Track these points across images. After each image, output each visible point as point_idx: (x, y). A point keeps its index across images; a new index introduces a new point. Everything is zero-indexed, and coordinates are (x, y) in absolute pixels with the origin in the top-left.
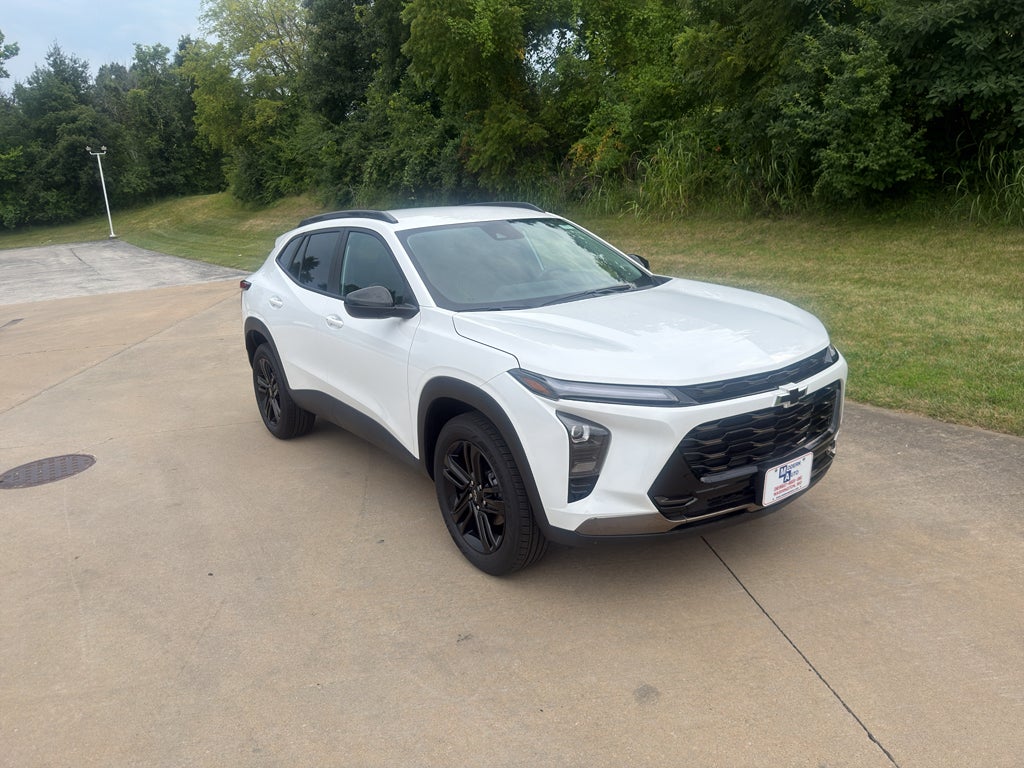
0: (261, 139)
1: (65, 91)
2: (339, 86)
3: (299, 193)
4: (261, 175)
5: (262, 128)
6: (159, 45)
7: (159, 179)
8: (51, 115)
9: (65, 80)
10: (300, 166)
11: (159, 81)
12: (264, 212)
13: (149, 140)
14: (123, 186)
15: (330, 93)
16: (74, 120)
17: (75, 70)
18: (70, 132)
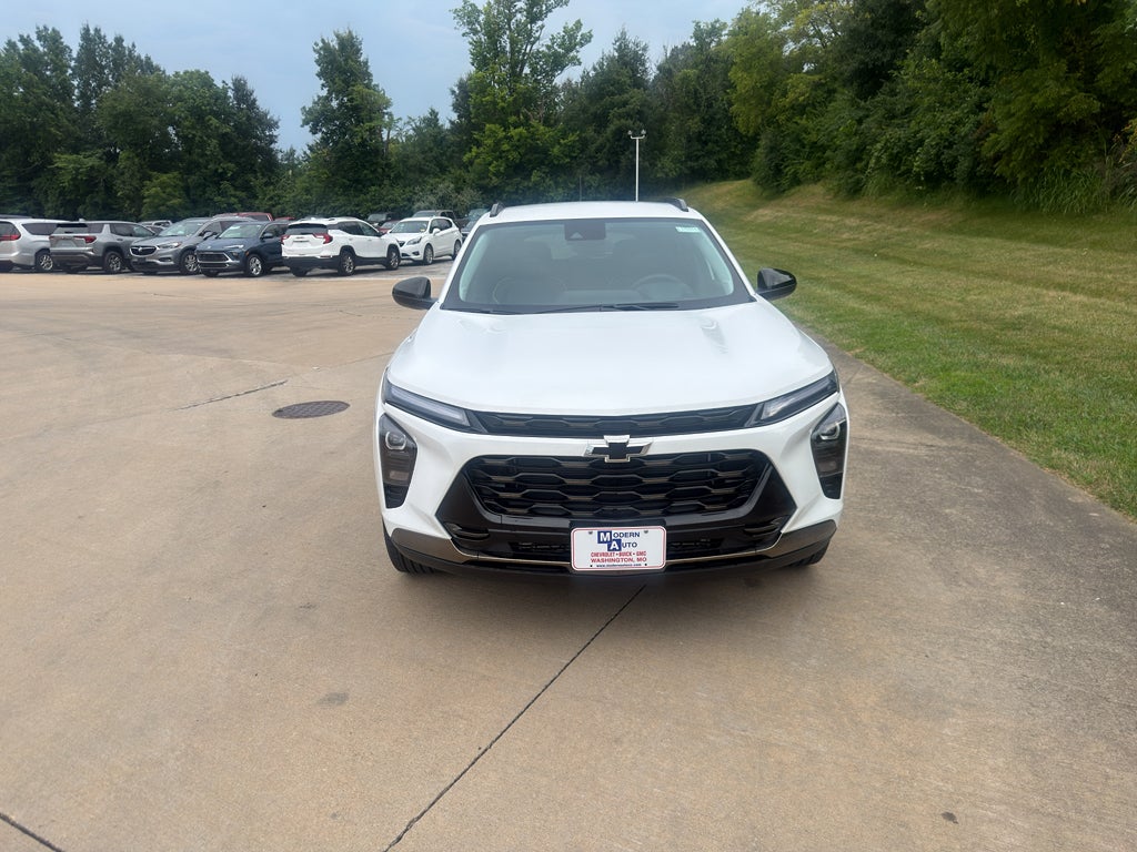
0: (788, 120)
1: (622, 74)
2: (876, 54)
3: (817, 180)
4: (783, 160)
5: (792, 107)
6: (717, 21)
7: (693, 164)
8: (607, 99)
9: (625, 64)
10: (824, 148)
11: (711, 59)
12: (777, 201)
13: (690, 123)
14: (657, 171)
15: (862, 62)
16: (625, 104)
17: (636, 53)
18: (620, 116)
